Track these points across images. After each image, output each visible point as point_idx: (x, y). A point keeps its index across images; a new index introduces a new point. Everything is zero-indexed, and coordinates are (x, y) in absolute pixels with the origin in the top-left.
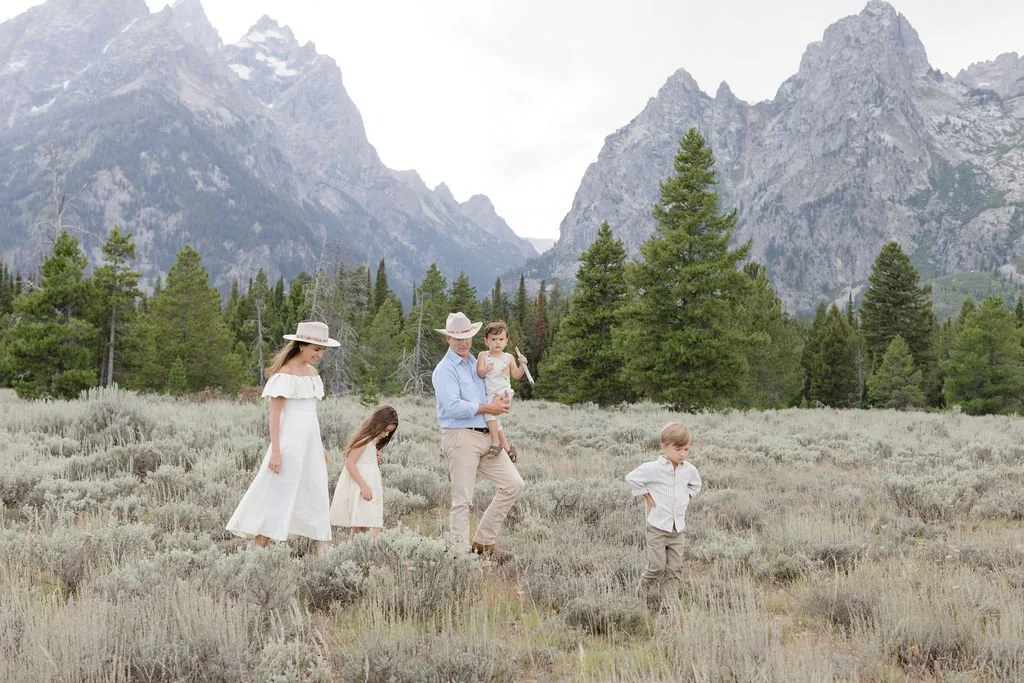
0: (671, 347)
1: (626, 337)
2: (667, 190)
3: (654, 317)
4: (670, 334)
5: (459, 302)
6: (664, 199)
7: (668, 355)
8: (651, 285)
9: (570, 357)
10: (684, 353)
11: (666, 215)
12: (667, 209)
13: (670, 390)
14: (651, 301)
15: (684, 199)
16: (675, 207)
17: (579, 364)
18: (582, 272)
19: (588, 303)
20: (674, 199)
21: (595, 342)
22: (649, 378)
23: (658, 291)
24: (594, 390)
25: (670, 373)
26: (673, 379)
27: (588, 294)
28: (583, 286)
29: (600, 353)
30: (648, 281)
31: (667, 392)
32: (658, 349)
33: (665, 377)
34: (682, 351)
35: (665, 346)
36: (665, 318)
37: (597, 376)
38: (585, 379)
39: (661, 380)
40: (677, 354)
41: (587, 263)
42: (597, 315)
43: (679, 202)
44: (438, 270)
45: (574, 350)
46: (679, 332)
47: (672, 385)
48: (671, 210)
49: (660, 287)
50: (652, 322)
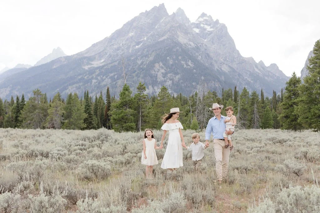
0: (314, 111)
1: (298, 110)
2: (310, 60)
3: (308, 102)
4: (313, 107)
5: (253, 99)
6: (310, 63)
7: (313, 113)
8: (307, 91)
9: (284, 115)
10: (318, 113)
11: (311, 68)
12: (311, 66)
13: (314, 125)
14: (307, 96)
15: (317, 63)
16: (314, 66)
17: (287, 117)
18: (287, 88)
19: (289, 97)
20: (313, 63)
21: (292, 110)
22: (307, 121)
23: (309, 93)
24: (292, 126)
25: (314, 119)
26: (315, 121)
27: (289, 95)
28: (287, 92)
29: (293, 113)
30: (306, 90)
31: (313, 125)
32: (310, 112)
33: (312, 120)
34: (317, 112)
35: (312, 110)
36: (312, 101)
37: (292, 121)
38: (288, 122)
39: (311, 122)
41: (289, 85)
42: (292, 101)
43: (315, 64)
44: (246, 89)
45: (285, 113)
46: (316, 106)
47: (314, 123)
48: (313, 67)
50: (308, 103)
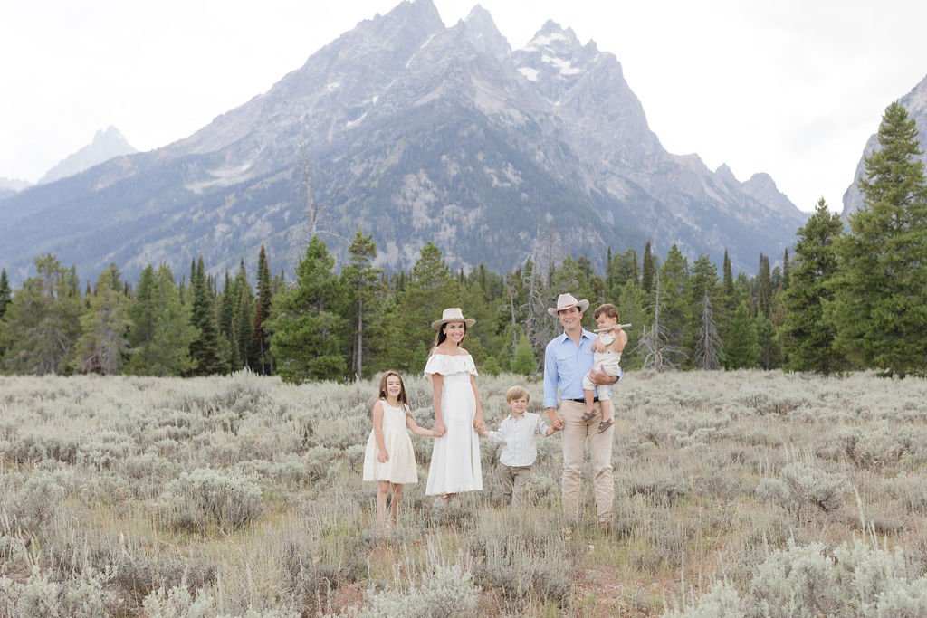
0: (880, 314)
1: (833, 311)
2: (870, 162)
3: (863, 287)
4: (879, 302)
5: (700, 280)
6: (868, 172)
7: (877, 322)
8: (859, 256)
9: (790, 328)
10: (893, 320)
11: (871, 187)
12: (873, 181)
13: (881, 356)
14: (860, 271)
15: (888, 171)
16: (880, 179)
17: (800, 333)
18: (800, 247)
19: (807, 275)
20: (879, 172)
21: (815, 313)
22: (860, 346)
23: (865, 262)
24: (815, 359)
25: (881, 340)
26: (884, 345)
27: (806, 266)
28: (801, 260)
29: (819, 323)
30: (855, 252)
31: (877, 359)
32: (869, 318)
33: (876, 343)
34: (890, 318)
35: (875, 313)
36: (875, 286)
37: (818, 345)
38: (806, 348)
39: (872, 347)
40: (886, 322)
41: (805, 237)
42: (816, 287)
43: (884, 174)
44: (678, 250)
45: (795, 320)
46: (888, 300)
47: (883, 352)
48: (876, 182)
49: (867, 258)
50: (862, 292)
